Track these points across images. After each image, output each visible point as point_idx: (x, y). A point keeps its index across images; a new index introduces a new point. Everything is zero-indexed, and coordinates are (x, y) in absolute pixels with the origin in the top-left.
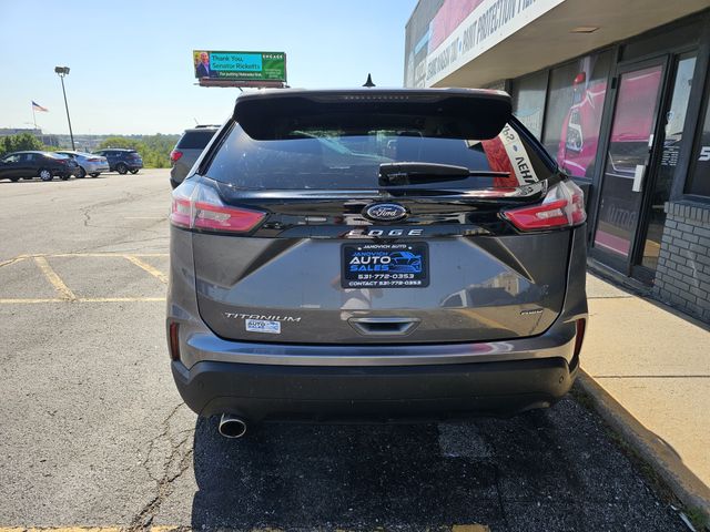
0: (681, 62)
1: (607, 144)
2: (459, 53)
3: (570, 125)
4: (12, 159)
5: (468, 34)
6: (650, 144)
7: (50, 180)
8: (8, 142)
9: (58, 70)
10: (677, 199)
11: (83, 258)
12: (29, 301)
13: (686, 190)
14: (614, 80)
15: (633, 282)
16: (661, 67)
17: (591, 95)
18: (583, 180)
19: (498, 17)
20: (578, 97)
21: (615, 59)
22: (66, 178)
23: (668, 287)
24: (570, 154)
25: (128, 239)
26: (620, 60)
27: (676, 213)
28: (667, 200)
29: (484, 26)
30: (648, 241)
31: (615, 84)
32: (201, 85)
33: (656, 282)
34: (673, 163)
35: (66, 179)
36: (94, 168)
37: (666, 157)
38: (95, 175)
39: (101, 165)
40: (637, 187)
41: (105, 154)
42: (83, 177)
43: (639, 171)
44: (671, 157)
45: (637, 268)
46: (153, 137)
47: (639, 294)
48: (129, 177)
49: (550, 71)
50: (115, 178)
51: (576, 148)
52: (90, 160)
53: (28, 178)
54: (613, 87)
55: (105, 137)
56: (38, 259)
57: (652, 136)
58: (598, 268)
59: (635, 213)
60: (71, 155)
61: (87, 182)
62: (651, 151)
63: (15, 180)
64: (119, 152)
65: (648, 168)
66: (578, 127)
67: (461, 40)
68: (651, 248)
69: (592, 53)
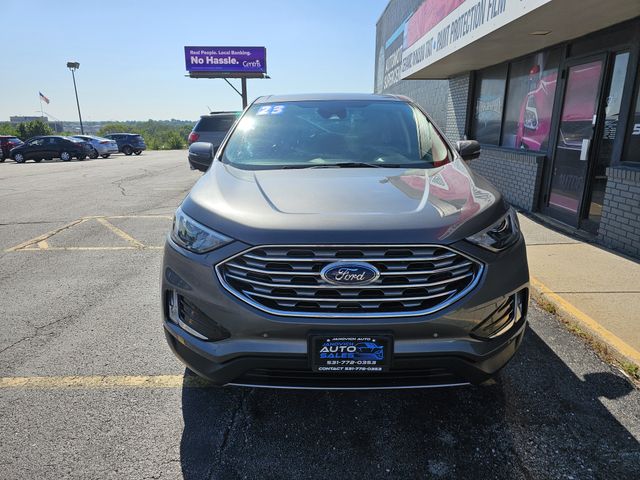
0: (617, 57)
1: (559, 123)
2: (434, 51)
3: (527, 108)
4: (36, 142)
5: (442, 36)
6: (594, 123)
7: (69, 160)
8: (22, 128)
9: (70, 65)
10: (615, 165)
11: (135, 219)
12: (110, 248)
13: (623, 158)
14: (564, 72)
15: (582, 232)
16: (601, 62)
17: (544, 84)
18: (540, 152)
19: (469, 23)
20: (534, 85)
21: (564, 55)
22: (81, 158)
23: (610, 234)
24: (528, 132)
25: (164, 205)
26: (568, 55)
27: (615, 175)
28: (608, 166)
29: (456, 29)
30: (593, 204)
31: (564, 75)
32: (192, 77)
33: (600, 231)
34: (612, 137)
35: (82, 160)
36: (105, 150)
37: (606, 133)
38: (106, 156)
39: (111, 148)
40: (583, 157)
41: (113, 137)
42: (96, 158)
43: (585, 144)
44: (610, 133)
45: (584, 221)
46: (146, 123)
47: (587, 241)
48: (133, 158)
49: (509, 64)
50: (122, 158)
51: (532, 127)
52: (103, 143)
53: (49, 159)
54: (563, 77)
55: (103, 123)
56: (99, 220)
57: (595, 116)
58: (553, 224)
59: (582, 178)
60: (86, 139)
61: (100, 161)
62: (594, 128)
63: (38, 160)
64: (125, 136)
65: (592, 141)
66: (534, 110)
67: (435, 39)
68: (595, 209)
69: (544, 50)
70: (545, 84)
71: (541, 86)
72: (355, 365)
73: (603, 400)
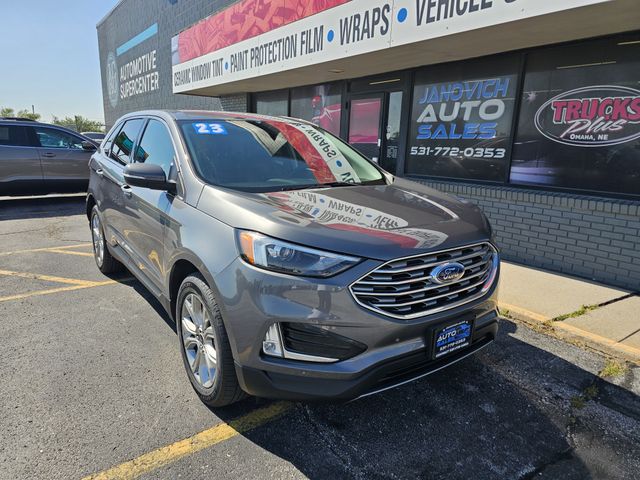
0: (391, 94)
5: (237, 58)
6: (379, 145)
13: (406, 171)
14: (346, 102)
16: (380, 98)
19: (276, 53)
20: (317, 111)
21: (345, 89)
26: (349, 91)
29: (258, 56)
31: (347, 106)
37: (389, 153)
44: (392, 153)
49: (290, 92)
57: (379, 140)
62: (380, 149)
65: (379, 159)
67: (228, 61)
69: (325, 84)
70: (329, 111)
71: (325, 113)
72: (455, 346)
73: (511, 334)
